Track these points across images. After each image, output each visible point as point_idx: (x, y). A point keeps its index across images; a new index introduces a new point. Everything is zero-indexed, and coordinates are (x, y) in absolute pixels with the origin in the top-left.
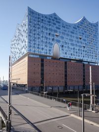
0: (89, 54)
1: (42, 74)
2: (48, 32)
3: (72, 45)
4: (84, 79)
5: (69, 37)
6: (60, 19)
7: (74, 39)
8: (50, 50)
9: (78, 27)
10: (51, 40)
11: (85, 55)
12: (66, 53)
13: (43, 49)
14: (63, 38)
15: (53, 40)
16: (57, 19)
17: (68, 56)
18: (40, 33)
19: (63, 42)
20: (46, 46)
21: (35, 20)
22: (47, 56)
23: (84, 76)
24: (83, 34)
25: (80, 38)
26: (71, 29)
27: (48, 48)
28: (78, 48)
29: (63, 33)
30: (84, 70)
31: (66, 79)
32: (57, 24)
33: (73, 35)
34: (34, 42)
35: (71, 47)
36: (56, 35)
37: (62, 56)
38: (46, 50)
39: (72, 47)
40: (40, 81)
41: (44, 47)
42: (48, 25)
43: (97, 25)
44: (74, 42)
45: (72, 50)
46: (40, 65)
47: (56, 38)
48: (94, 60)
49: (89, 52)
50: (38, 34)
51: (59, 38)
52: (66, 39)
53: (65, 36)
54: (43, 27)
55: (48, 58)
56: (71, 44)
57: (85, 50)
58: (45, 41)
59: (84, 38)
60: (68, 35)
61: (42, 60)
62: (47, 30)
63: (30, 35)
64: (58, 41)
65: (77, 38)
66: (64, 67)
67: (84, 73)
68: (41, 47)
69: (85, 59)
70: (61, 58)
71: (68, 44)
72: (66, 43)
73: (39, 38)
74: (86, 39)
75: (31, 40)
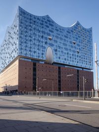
0: (83, 59)
2: (41, 34)
3: (66, 49)
5: (63, 42)
7: (68, 44)
9: (72, 31)
10: (44, 43)
11: (79, 61)
12: (59, 58)
14: (56, 42)
15: (46, 43)
17: (61, 61)
18: (32, 36)
19: (56, 46)
20: (38, 49)
21: (26, 21)
22: (39, 61)
24: (77, 39)
25: (74, 43)
27: (41, 52)
28: (72, 53)
31: (60, 85)
32: (50, 27)
33: (66, 39)
34: (25, 45)
35: (64, 51)
36: (50, 39)
37: (55, 60)
38: (39, 53)
39: (66, 52)
40: (32, 86)
41: (36, 50)
42: (40, 27)
43: (91, 31)
44: (68, 47)
45: (66, 55)
46: (32, 69)
47: (49, 41)
48: (88, 66)
49: (83, 57)
50: (30, 36)
51: (52, 42)
52: (60, 43)
53: (59, 40)
55: (40, 62)
56: (65, 48)
57: (79, 55)
58: (38, 44)
59: (78, 43)
60: (61, 39)
61: (35, 65)
63: (20, 37)
64: (52, 45)
65: (71, 42)
66: (58, 72)
67: (78, 79)
68: (33, 50)
69: (79, 65)
70: (54, 63)
71: (62, 48)
72: (60, 47)
73: (31, 40)
74: (80, 44)
75: (22, 43)
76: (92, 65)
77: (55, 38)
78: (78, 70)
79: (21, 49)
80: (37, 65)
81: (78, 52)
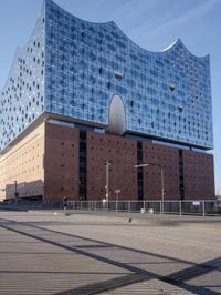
0: (191, 126)
1: (83, 170)
2: (97, 65)
3: (154, 101)
4: (182, 186)
5: (146, 84)
6: (125, 38)
7: (159, 89)
8: (101, 111)
9: (168, 62)
10: (104, 86)
11: (183, 130)
12: (139, 121)
13: (83, 106)
14: (132, 83)
15: (109, 85)
16: (117, 36)
17: (144, 129)
18: (76, 67)
19: (133, 93)
20: (92, 100)
21: (63, 33)
22: (92, 126)
23: (181, 178)
24: (178, 78)
25: (172, 89)
26: (151, 65)
27: (97, 106)
28: (167, 111)
29: (132, 72)
30: (181, 163)
31: (140, 184)
32: (118, 48)
33: (155, 79)
34: (61, 87)
35: (151, 106)
36: (117, 77)
37: (130, 127)
38: (93, 109)
39: (155, 108)
40: (77, 187)
41: (86, 102)
42: (95, 47)
43: (208, 62)
44: (157, 97)
45: (155, 115)
46: (77, 146)
47: (115, 82)
48: (201, 143)
49: (192, 120)
50: (72, 69)
51: (122, 84)
52: (140, 86)
53: (137, 81)
54: (83, 51)
55: (96, 130)
56: (151, 100)
57: (183, 115)
58: (90, 87)
59: (179, 88)
60: (143, 78)
61: (83, 135)
62: (94, 59)
63: (50, 69)
64: (121, 91)
65: (164, 87)
66: (136, 154)
67: (181, 170)
68: (79, 101)
69: (184, 138)
70: (129, 133)
71: (145, 98)
72: (140, 96)
73: (73, 78)
74: (184, 91)
75: (53, 82)
76: (212, 140)
77: (128, 76)
78: (181, 151)
79: (52, 97)
80: (89, 137)
81: (181, 110)
